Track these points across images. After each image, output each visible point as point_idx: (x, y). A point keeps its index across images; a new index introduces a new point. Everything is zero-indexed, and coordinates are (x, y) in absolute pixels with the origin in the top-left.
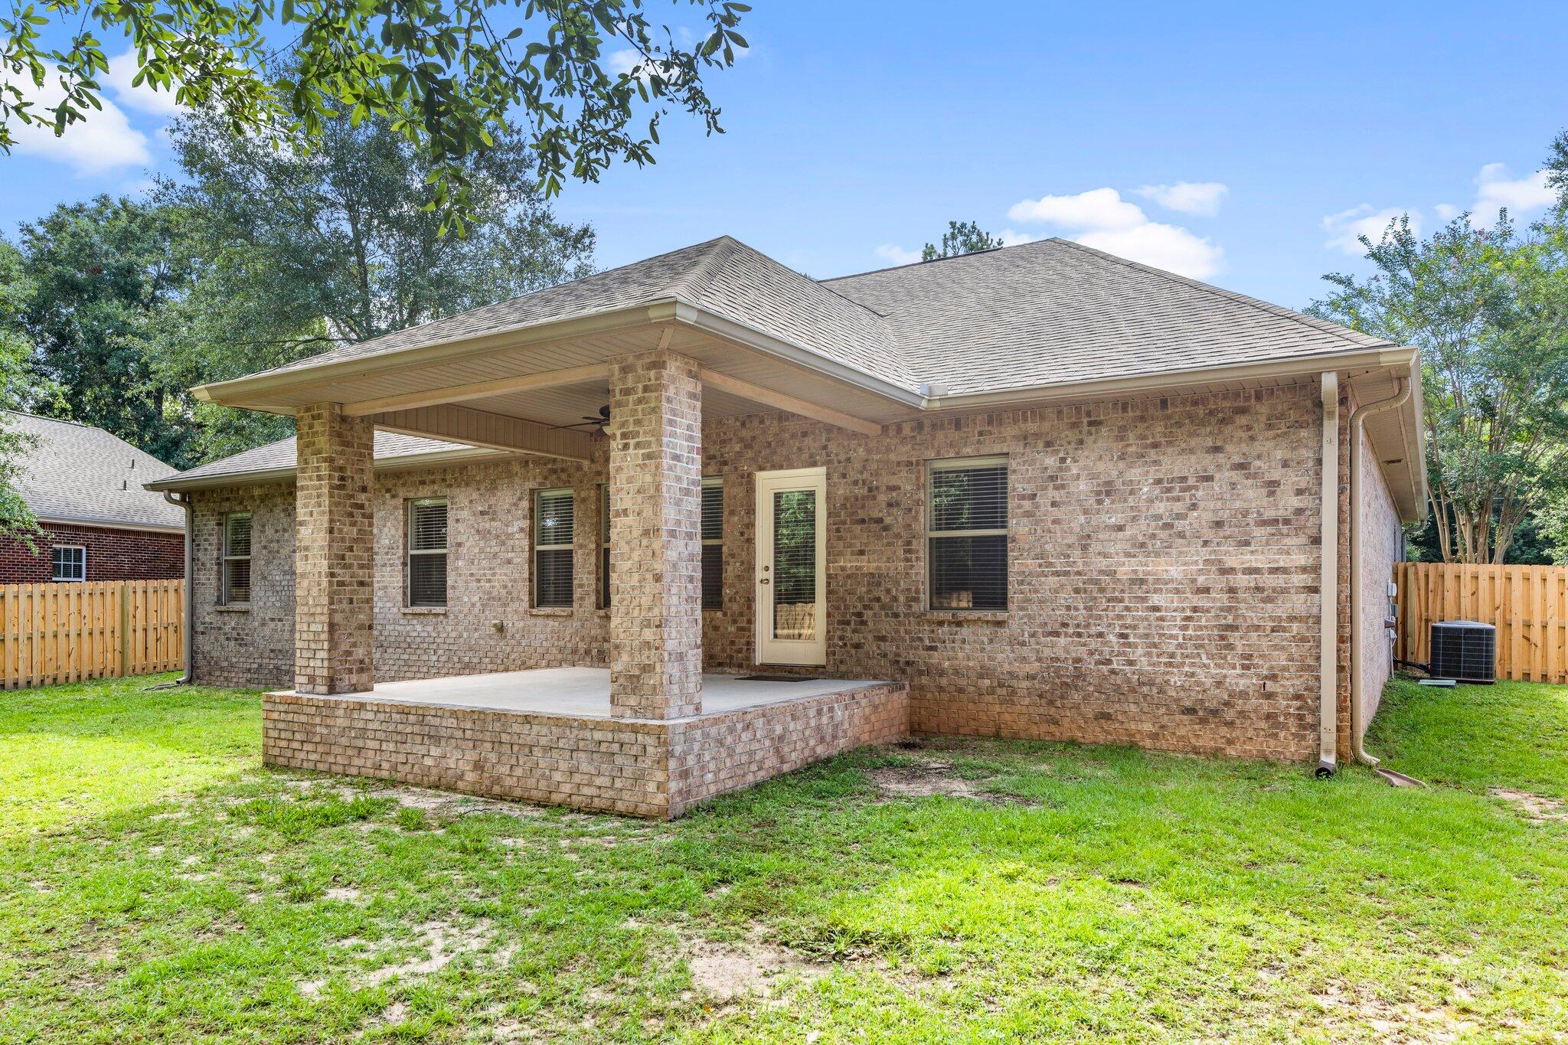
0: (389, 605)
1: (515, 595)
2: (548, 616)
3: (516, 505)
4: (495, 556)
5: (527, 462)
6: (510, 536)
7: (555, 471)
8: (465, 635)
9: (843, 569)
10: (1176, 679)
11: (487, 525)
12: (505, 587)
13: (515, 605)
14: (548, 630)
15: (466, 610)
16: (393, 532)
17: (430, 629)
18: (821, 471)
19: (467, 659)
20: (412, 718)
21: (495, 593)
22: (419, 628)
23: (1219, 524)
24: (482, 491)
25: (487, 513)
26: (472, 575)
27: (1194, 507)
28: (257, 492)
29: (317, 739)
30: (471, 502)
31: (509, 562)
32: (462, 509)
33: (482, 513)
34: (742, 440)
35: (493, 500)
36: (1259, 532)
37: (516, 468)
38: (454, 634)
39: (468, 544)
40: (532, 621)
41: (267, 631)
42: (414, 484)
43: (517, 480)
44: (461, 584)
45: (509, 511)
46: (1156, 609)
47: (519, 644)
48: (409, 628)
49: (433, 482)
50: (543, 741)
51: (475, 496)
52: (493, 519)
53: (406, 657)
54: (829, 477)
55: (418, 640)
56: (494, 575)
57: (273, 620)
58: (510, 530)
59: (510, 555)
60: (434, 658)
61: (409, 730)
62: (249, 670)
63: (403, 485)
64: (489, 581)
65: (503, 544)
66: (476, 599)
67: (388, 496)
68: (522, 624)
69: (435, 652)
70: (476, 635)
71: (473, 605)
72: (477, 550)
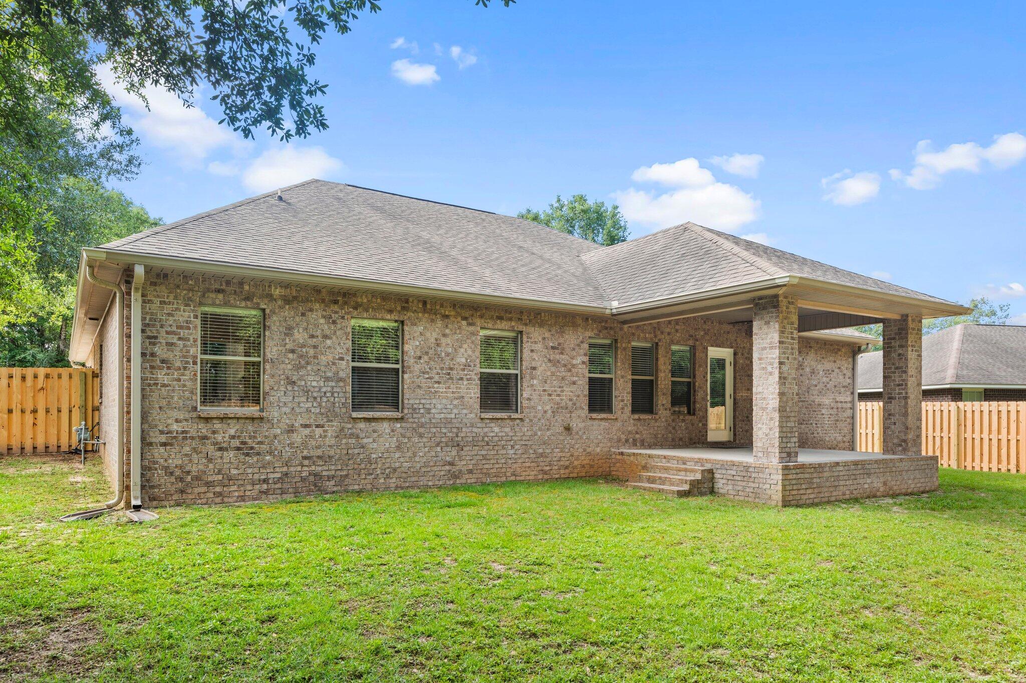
0: (465, 411)
1: (578, 405)
2: (601, 419)
3: (578, 345)
4: (563, 379)
5: (587, 319)
6: (574, 366)
7: (606, 328)
8: (539, 433)
9: (742, 396)
10: (827, 439)
11: (558, 357)
12: (571, 400)
13: (579, 412)
14: (602, 427)
15: (540, 415)
16: (470, 352)
17: (507, 430)
18: (731, 351)
19: (541, 451)
20: (860, 467)
21: (563, 404)
22: (496, 429)
23: (835, 386)
24: (553, 332)
25: (557, 348)
26: (544, 391)
27: (831, 380)
28: (277, 292)
29: (815, 486)
30: (544, 339)
31: (574, 383)
32: (536, 343)
33: (553, 348)
34: (704, 330)
35: (561, 340)
36: (842, 390)
37: (579, 321)
38: (529, 433)
39: (541, 369)
40: (589, 423)
41: (297, 438)
42: (492, 318)
43: (580, 329)
44: (535, 397)
45: (574, 349)
46: (823, 414)
47: (581, 438)
48: (486, 430)
49: (511, 319)
50: (906, 468)
51: (547, 335)
52: (562, 353)
53: (483, 452)
54: (735, 354)
55: (496, 439)
56: (562, 391)
57: (306, 426)
58: (574, 362)
59: (575, 379)
60: (512, 452)
61: (858, 473)
62: (265, 481)
63: (481, 317)
64: (559, 395)
65: (570, 371)
66: (548, 407)
67: (464, 323)
68: (583, 424)
69: (513, 447)
70: (548, 433)
71: (545, 412)
72: (549, 373)
